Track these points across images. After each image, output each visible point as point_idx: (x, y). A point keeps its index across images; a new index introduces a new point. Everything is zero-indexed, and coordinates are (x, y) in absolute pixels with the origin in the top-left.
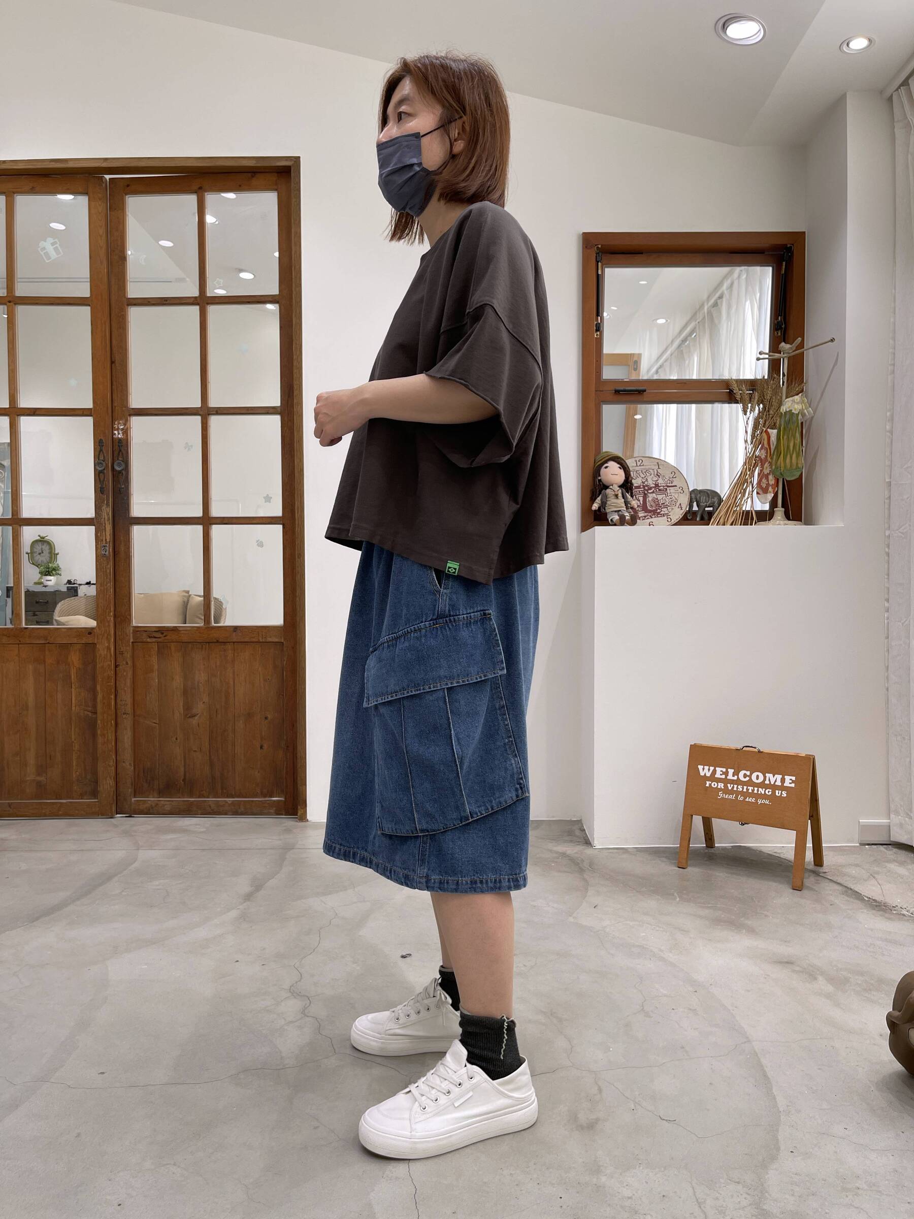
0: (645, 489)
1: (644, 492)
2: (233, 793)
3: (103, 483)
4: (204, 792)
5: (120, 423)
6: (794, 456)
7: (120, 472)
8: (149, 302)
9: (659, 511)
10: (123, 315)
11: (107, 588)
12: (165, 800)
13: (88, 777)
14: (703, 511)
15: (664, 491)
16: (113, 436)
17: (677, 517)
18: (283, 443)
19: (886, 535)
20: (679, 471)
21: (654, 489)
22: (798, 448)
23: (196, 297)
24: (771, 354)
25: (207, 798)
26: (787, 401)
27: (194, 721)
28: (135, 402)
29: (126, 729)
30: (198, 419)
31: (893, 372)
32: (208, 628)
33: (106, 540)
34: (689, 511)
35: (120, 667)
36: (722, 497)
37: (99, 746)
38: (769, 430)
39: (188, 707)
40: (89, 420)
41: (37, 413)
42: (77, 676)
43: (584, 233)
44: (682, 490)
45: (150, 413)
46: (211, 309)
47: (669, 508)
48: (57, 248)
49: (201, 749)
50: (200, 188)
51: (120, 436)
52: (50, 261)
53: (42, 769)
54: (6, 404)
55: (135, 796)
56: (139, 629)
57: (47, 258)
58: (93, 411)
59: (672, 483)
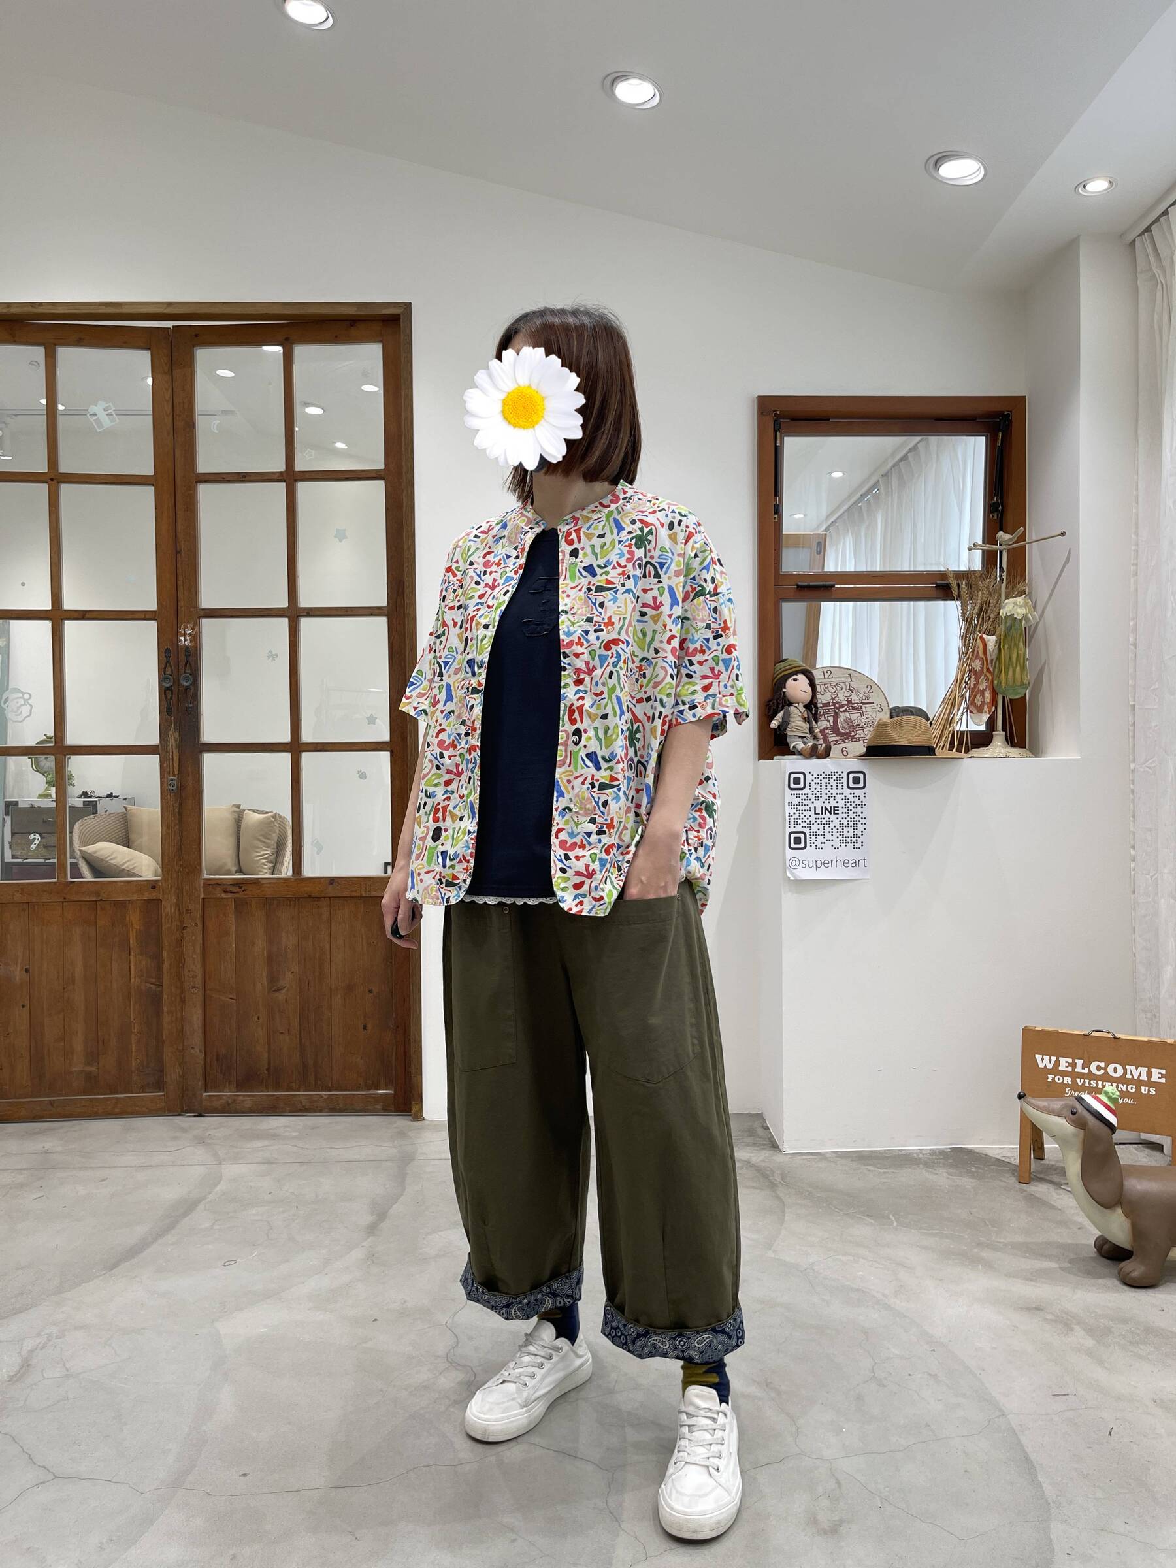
0: (835, 708)
1: (835, 711)
2: (330, 1085)
3: (169, 703)
4: (293, 1085)
5: (187, 627)
6: (1018, 669)
7: (187, 688)
8: (224, 478)
9: (853, 734)
10: (191, 494)
11: (175, 831)
12: (244, 1095)
13: (152, 1065)
15: (858, 709)
16: (178, 646)
18: (391, 650)
19: (1132, 768)
20: (877, 684)
21: (846, 707)
22: (1022, 661)
23: (281, 472)
24: (987, 545)
25: (298, 1091)
26: (1006, 604)
27: (281, 996)
28: (207, 601)
29: (195, 1007)
30: (285, 621)
31: (1137, 573)
32: (299, 879)
33: (173, 773)
35: (187, 930)
36: (929, 716)
37: (166, 1026)
38: (985, 636)
39: (273, 979)
40: (149, 624)
41: (84, 615)
42: (137, 941)
43: (759, 397)
44: (880, 707)
45: (224, 614)
46: (302, 487)
47: (865, 730)
48: (112, 415)
49: (289, 1030)
50: (287, 339)
51: (186, 643)
52: (102, 429)
53: (92, 1056)
54: (47, 605)
55: (206, 1091)
56: (210, 883)
57: (97, 425)
58: (157, 614)
59: (868, 699)
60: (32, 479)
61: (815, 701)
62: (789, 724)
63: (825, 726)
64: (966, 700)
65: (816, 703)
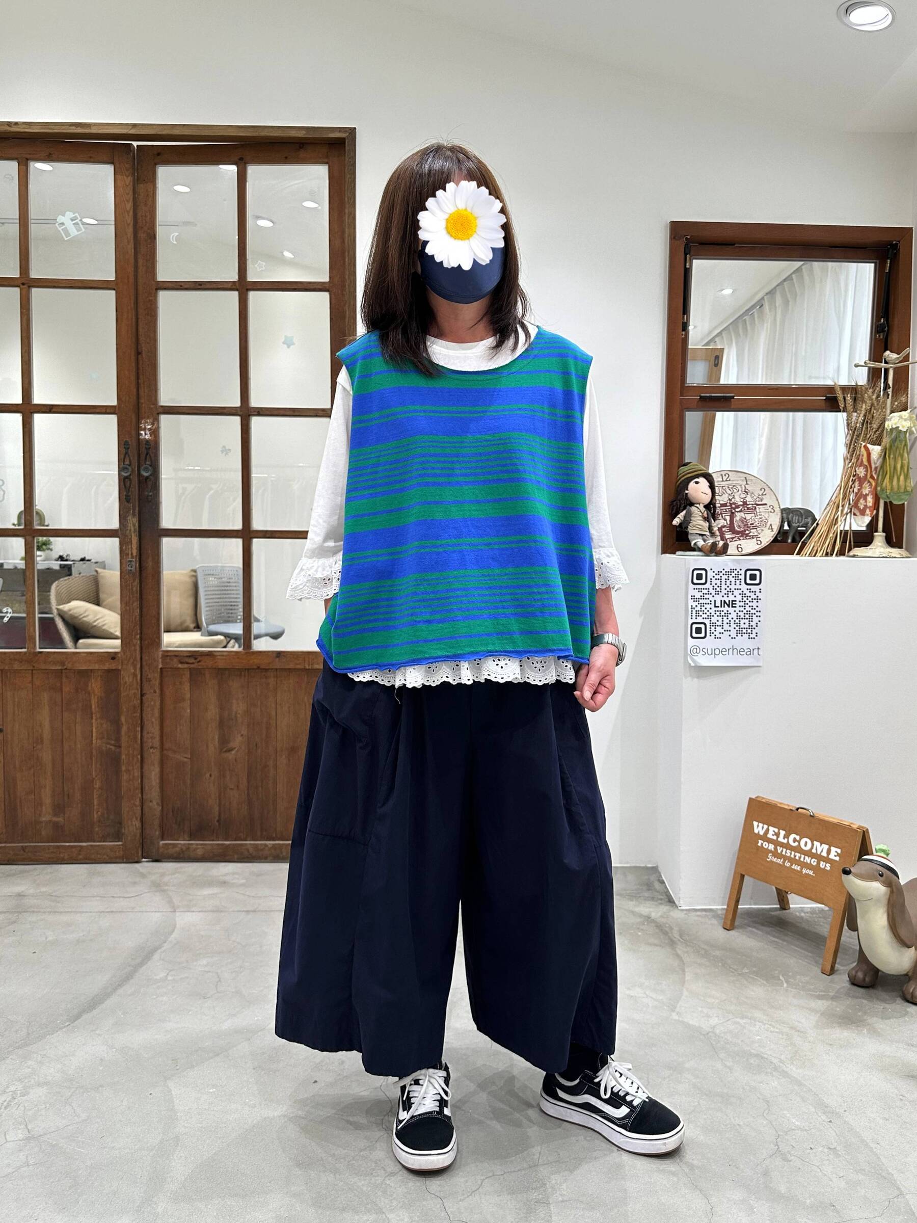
0: (731, 508)
1: (731, 511)
2: (274, 835)
3: (129, 491)
4: (241, 834)
5: (148, 422)
6: (902, 477)
7: (147, 478)
8: (181, 286)
9: (747, 532)
10: (151, 300)
11: (133, 609)
12: (197, 844)
13: (112, 817)
14: (794, 534)
15: (753, 510)
16: (139, 439)
17: (768, 540)
20: (769, 487)
21: (741, 507)
23: (234, 282)
24: (873, 363)
25: (246, 840)
26: (892, 416)
27: (231, 756)
28: (166, 398)
29: (154, 765)
30: (237, 419)
32: (248, 653)
33: (132, 554)
34: (779, 532)
35: (147, 696)
36: (817, 518)
37: (124, 784)
38: (869, 446)
39: (224, 741)
40: (113, 419)
41: (54, 410)
42: (98, 706)
43: (672, 222)
44: (773, 508)
45: (181, 411)
46: (252, 295)
47: (758, 529)
48: (78, 224)
49: (238, 787)
50: (241, 159)
51: (147, 437)
52: (68, 238)
53: (59, 808)
54: (18, 400)
55: (163, 839)
56: (169, 654)
57: (65, 234)
58: (117, 409)
59: (761, 501)
60: (6, 283)
62: (690, 523)
63: (722, 524)
64: (850, 504)
65: (715, 503)
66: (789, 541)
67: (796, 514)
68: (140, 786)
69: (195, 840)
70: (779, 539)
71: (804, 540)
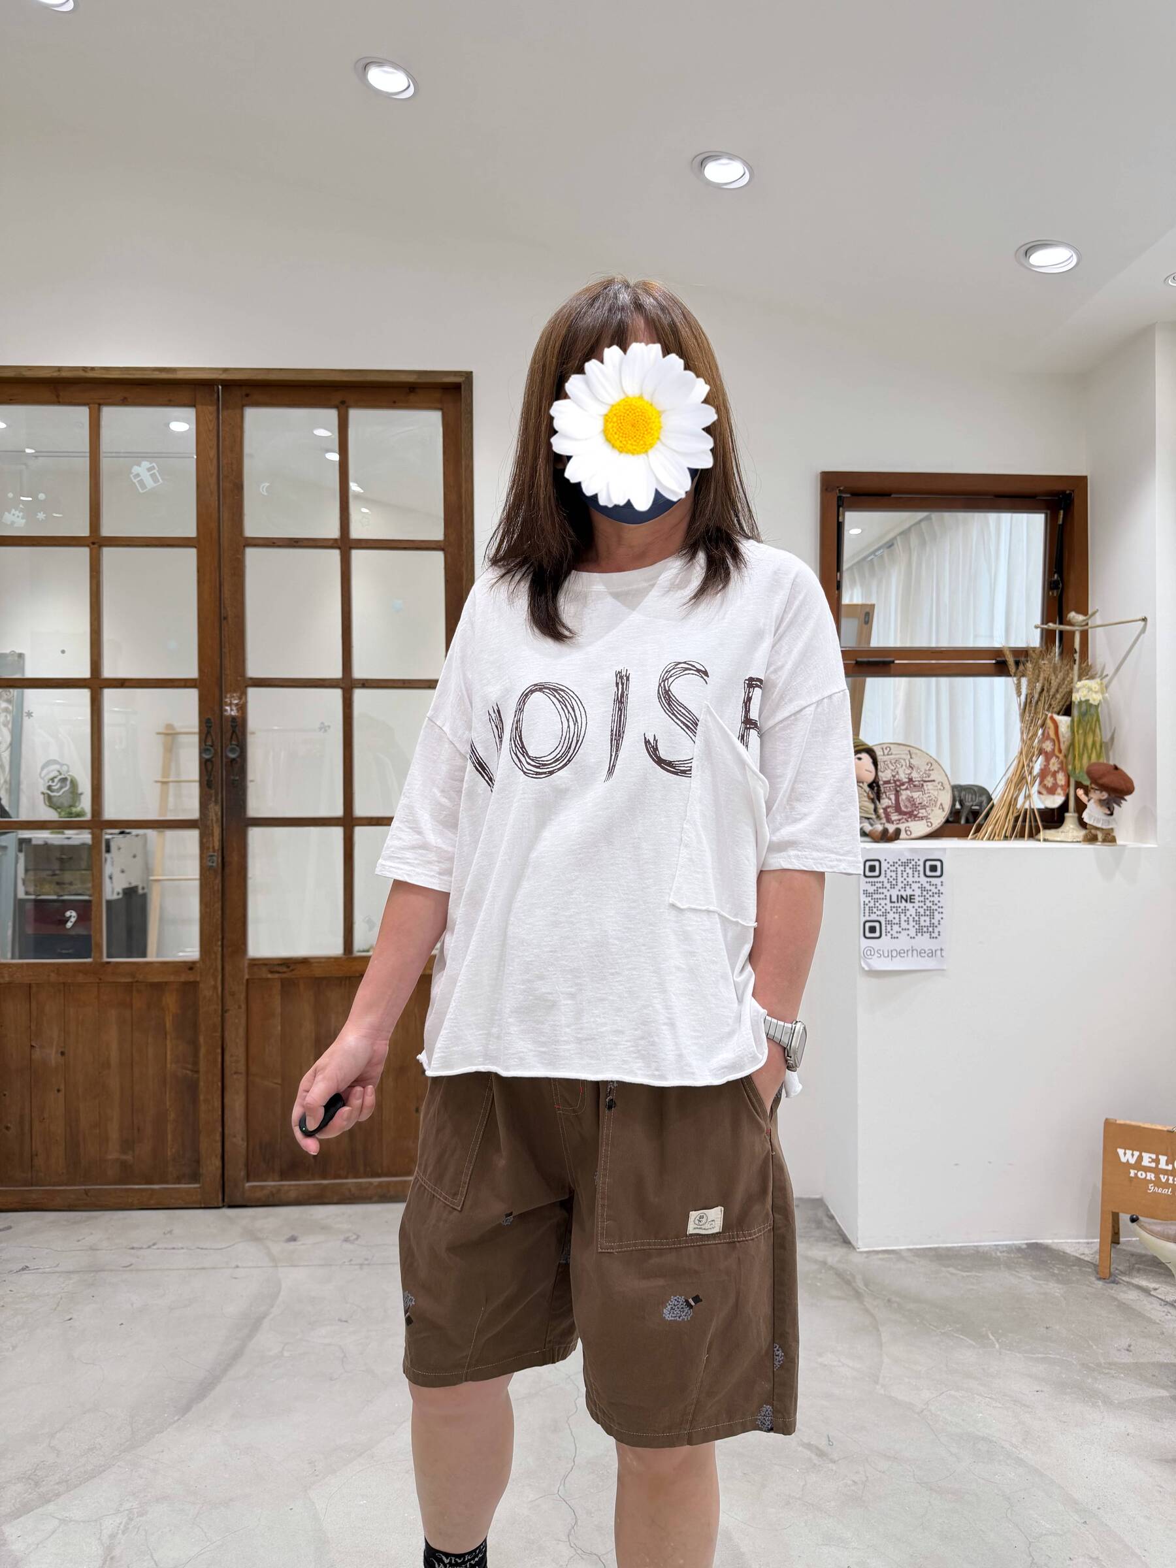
0: (896, 785)
1: (896, 789)
3: (211, 775)
5: (234, 697)
7: (233, 760)
8: (274, 543)
9: (915, 813)
10: (239, 558)
11: (215, 911)
12: (290, 1185)
13: (188, 1155)
14: (968, 814)
15: (920, 787)
16: (224, 716)
17: (939, 821)
20: (937, 762)
21: (907, 785)
23: (335, 539)
25: (346, 1178)
26: (1078, 685)
28: (254, 669)
29: (237, 1094)
30: (337, 693)
32: (347, 959)
33: (213, 847)
34: (951, 813)
35: (230, 1012)
36: (993, 797)
37: (202, 1116)
38: (1056, 717)
40: (194, 693)
41: (125, 684)
42: (174, 1024)
43: (823, 473)
44: (942, 785)
45: (272, 684)
46: (356, 554)
47: (929, 810)
48: (157, 476)
50: (342, 402)
51: (233, 713)
52: (145, 491)
53: (127, 1145)
54: (86, 674)
55: (248, 1181)
56: (257, 962)
57: (141, 487)
58: (198, 682)
59: (929, 777)
60: (74, 543)
61: (877, 780)
63: (887, 804)
65: (878, 783)
66: (963, 821)
67: (969, 793)
68: (220, 1118)
69: (286, 1180)
70: (951, 819)
71: (981, 821)
